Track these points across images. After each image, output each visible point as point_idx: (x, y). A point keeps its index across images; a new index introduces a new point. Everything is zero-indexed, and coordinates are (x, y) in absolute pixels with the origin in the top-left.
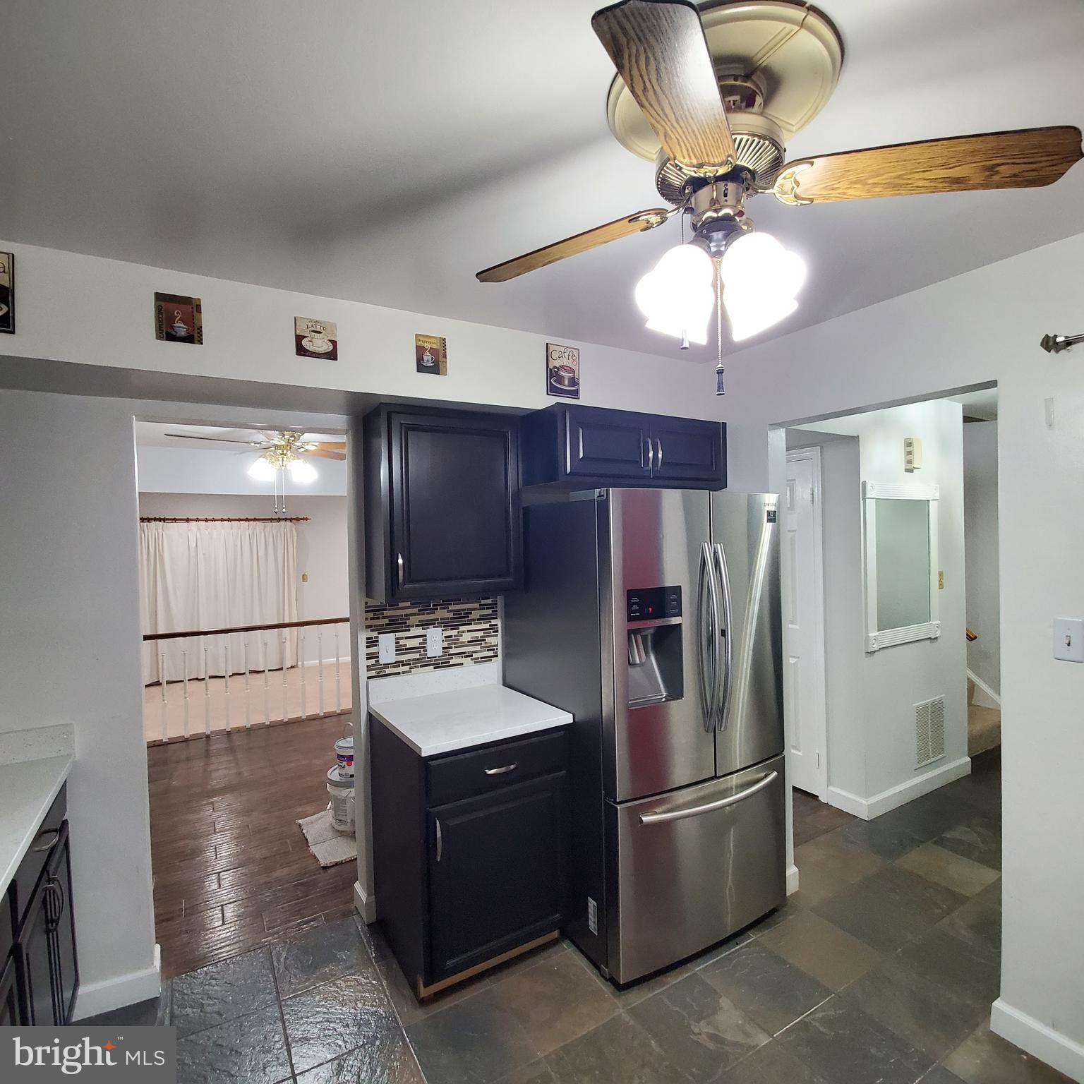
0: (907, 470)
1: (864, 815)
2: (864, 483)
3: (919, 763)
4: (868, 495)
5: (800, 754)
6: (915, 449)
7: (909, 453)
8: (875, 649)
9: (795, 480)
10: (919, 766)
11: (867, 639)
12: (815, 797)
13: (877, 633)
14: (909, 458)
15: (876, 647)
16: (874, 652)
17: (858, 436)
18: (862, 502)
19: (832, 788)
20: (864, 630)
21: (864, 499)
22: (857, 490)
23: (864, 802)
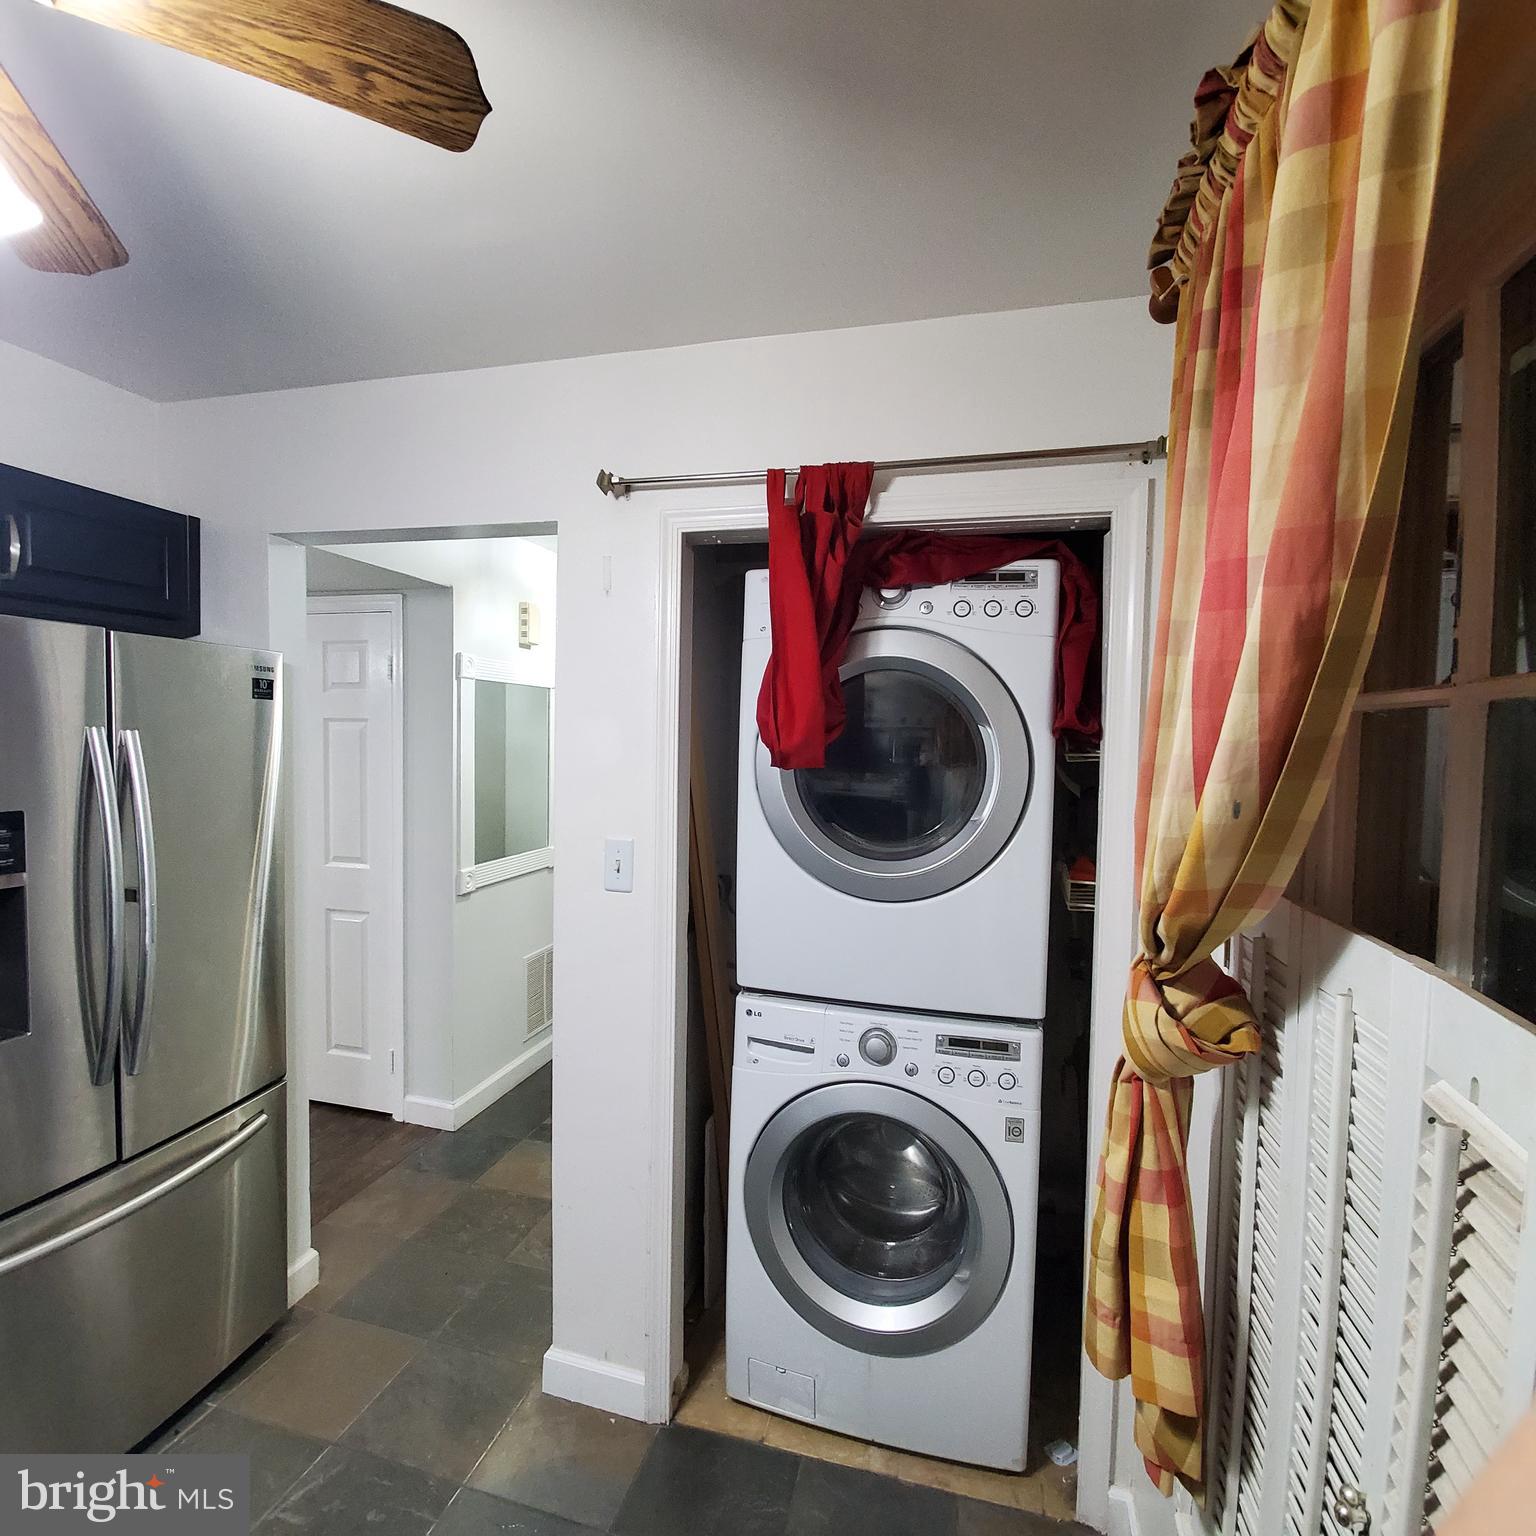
0: (522, 645)
1: (450, 1124)
2: (459, 655)
3: (529, 1032)
4: (464, 673)
5: (368, 1057)
6: (532, 617)
7: (524, 623)
8: (468, 890)
9: (366, 641)
10: (529, 1036)
11: (459, 875)
12: (387, 1116)
13: (474, 867)
14: (524, 629)
15: (471, 887)
16: (469, 893)
17: (452, 587)
18: (455, 682)
19: (410, 1098)
20: (455, 863)
21: (458, 679)
22: (448, 665)
23: (450, 1107)
